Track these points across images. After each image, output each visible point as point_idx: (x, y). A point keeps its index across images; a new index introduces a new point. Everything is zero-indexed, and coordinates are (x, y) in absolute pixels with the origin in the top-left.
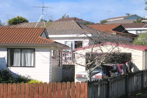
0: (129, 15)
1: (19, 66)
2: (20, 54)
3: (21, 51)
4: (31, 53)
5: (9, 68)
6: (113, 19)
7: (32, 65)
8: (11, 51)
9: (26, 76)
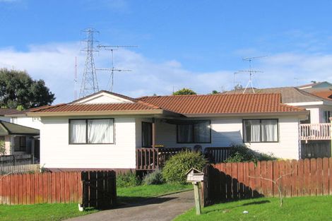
0: (315, 82)
1: (259, 140)
2: (259, 126)
3: (261, 122)
4: (274, 124)
5: (246, 144)
6: (304, 86)
7: (276, 140)
8: (247, 122)
9: (269, 154)
